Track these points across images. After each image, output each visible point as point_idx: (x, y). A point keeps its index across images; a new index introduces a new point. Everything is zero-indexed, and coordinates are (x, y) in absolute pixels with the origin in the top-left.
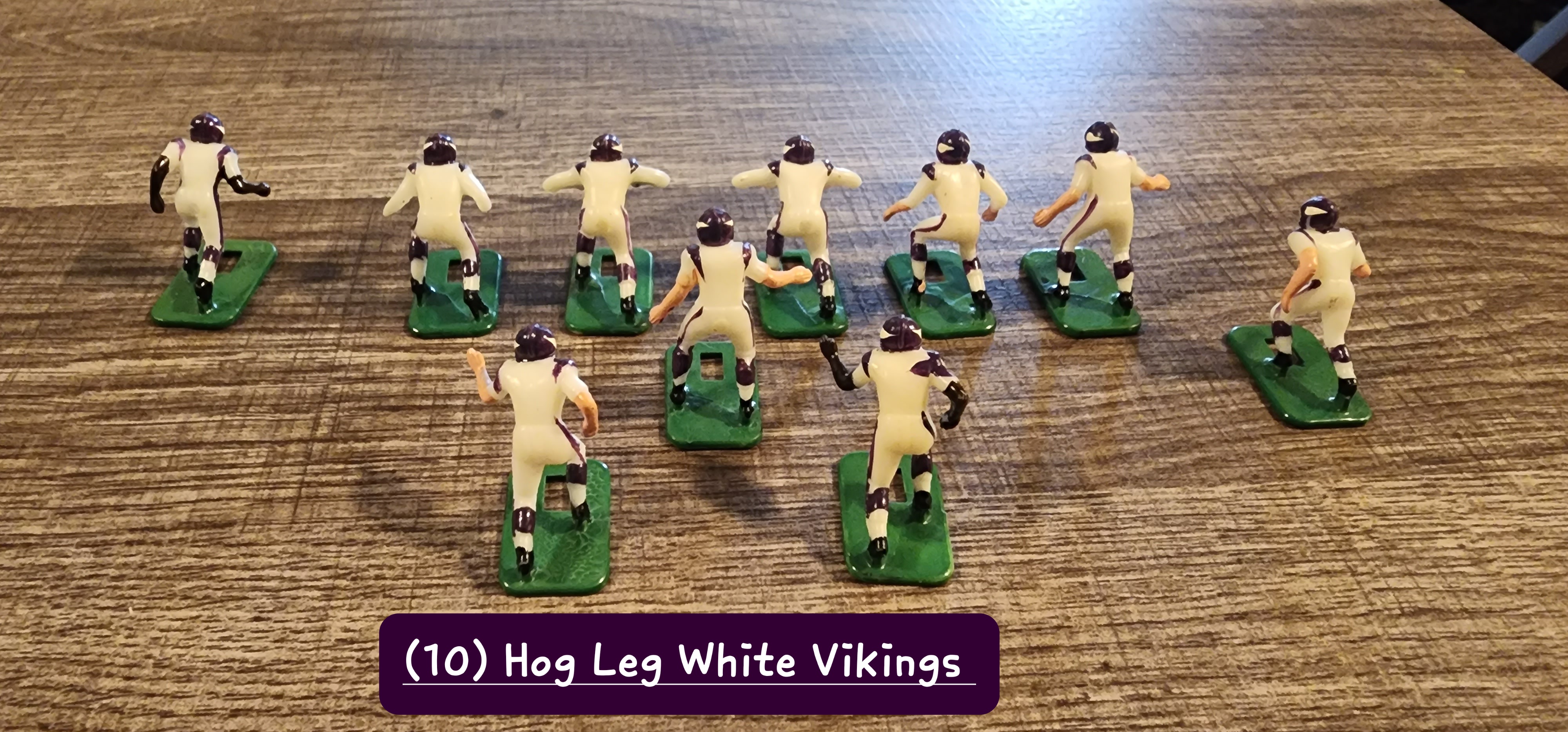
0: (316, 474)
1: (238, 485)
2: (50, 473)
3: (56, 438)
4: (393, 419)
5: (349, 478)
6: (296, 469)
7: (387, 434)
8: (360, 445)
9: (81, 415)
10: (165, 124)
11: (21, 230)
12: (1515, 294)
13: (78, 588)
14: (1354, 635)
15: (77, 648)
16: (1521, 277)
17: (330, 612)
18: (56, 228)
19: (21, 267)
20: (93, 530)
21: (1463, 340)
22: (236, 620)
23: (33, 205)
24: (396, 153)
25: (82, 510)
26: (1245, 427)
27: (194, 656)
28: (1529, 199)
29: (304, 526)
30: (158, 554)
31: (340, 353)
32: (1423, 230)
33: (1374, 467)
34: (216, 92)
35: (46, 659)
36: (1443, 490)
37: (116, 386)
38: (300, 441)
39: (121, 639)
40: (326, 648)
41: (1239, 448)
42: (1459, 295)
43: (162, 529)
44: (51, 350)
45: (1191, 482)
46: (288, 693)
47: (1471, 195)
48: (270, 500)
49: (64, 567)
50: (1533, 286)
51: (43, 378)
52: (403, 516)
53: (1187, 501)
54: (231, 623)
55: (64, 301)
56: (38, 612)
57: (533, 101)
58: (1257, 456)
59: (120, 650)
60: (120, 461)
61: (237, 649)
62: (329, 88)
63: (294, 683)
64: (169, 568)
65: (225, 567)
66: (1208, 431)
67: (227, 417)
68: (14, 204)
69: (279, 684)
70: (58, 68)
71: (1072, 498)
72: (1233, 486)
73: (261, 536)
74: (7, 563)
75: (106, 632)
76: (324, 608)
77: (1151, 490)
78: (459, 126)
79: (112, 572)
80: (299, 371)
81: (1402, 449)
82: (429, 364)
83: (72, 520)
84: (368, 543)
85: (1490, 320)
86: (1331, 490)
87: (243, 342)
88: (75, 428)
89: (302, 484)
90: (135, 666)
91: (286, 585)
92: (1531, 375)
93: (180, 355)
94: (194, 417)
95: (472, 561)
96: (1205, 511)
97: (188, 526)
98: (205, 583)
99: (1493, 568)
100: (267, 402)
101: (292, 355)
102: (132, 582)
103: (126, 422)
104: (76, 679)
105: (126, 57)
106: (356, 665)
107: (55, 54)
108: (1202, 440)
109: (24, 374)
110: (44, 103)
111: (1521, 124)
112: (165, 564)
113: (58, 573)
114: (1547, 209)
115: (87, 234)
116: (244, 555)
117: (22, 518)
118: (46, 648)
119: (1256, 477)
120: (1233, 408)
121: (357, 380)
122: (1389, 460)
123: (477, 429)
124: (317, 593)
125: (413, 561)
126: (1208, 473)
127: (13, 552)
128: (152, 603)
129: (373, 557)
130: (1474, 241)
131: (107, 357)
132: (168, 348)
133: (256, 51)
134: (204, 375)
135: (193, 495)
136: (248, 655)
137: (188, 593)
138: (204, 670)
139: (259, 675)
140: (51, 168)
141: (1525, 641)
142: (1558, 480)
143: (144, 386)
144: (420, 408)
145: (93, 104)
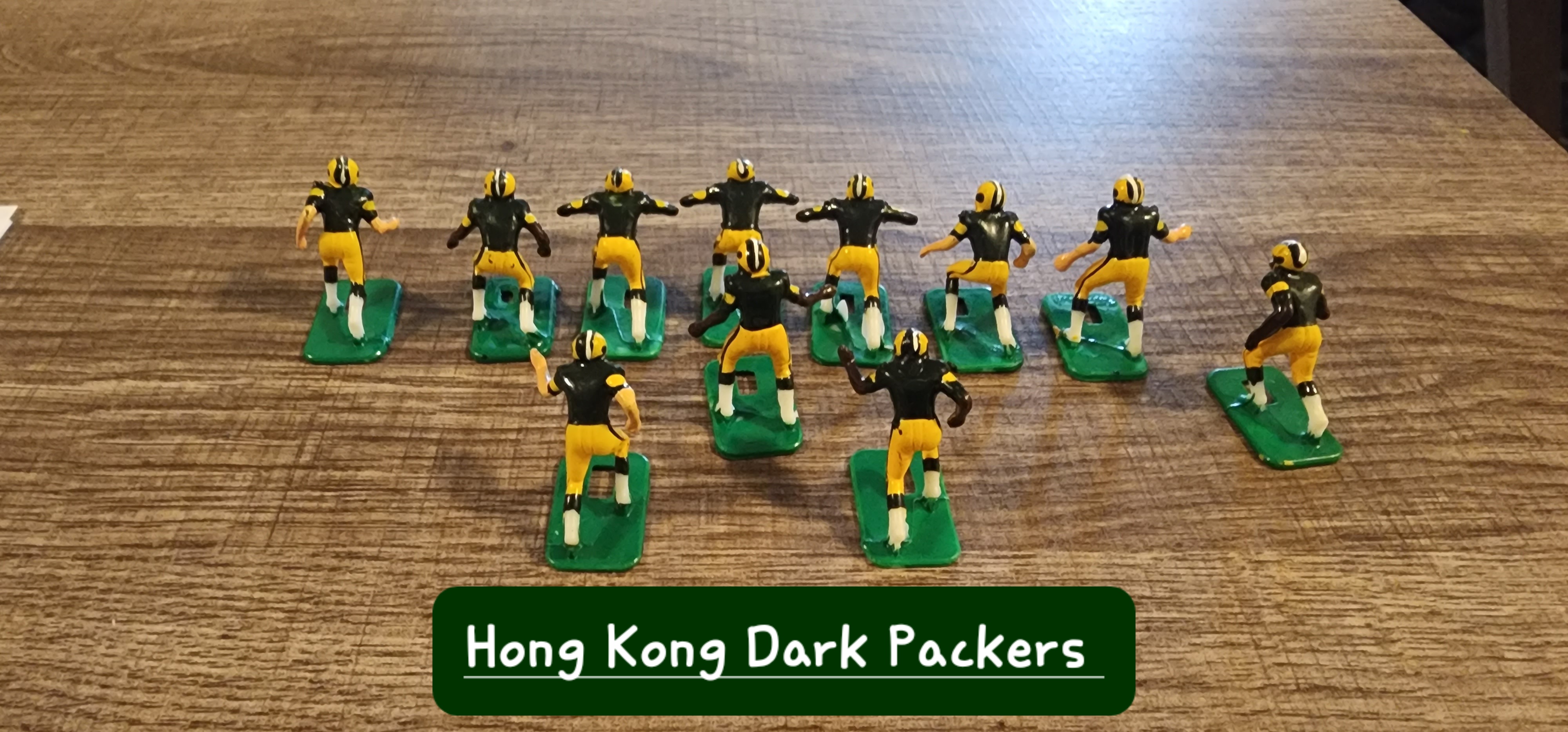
0: (295, 500)
1: (222, 507)
2: (56, 488)
3: (64, 454)
4: (371, 449)
5: (324, 505)
6: (278, 495)
7: (364, 464)
8: (338, 474)
9: (89, 432)
10: (198, 146)
11: (55, 249)
12: (1476, 369)
13: (70, 598)
14: (1247, 708)
15: (62, 656)
16: (1483, 352)
17: (291, 634)
18: (88, 248)
19: (53, 286)
20: (88, 544)
21: (1412, 415)
22: (206, 636)
23: (68, 224)
24: (407, 183)
25: (81, 524)
26: (1178, 494)
27: (165, 669)
28: (1507, 270)
29: (277, 550)
30: (144, 570)
31: (331, 383)
32: (1394, 299)
33: (1298, 541)
34: (248, 116)
35: (35, 664)
36: (1362, 568)
37: (126, 406)
38: (284, 466)
39: (102, 649)
40: (283, 667)
41: (1169, 515)
42: (1416, 367)
43: (150, 546)
44: (69, 368)
45: (1116, 548)
46: (244, 709)
47: (1450, 263)
48: (249, 524)
49: (60, 578)
50: (1493, 361)
51: (59, 395)
52: (368, 544)
53: (1107, 566)
54: (202, 640)
55: (86, 320)
56: (33, 619)
57: (543, 134)
58: (1185, 524)
59: (101, 660)
60: (119, 479)
61: (203, 664)
62: (353, 115)
63: (250, 699)
64: (152, 584)
65: (202, 586)
66: (1141, 496)
67: (221, 441)
68: (51, 222)
69: (237, 699)
70: (107, 87)
71: (997, 557)
72: (1155, 554)
73: (237, 557)
74: (10, 572)
75: (89, 642)
76: (286, 630)
77: (1074, 553)
78: (470, 157)
79: (101, 585)
80: (291, 398)
81: (1328, 524)
82: (411, 396)
83: (72, 534)
84: (333, 569)
85: (1443, 395)
86: (1250, 562)
87: (243, 368)
88: (83, 444)
89: (281, 509)
90: (112, 675)
91: (254, 605)
92: (1472, 454)
93: (183, 378)
94: (191, 439)
95: (426, 591)
96: (1123, 577)
97: (173, 544)
98: (182, 599)
99: (1395, 648)
100: (259, 428)
101: (286, 382)
102: (118, 596)
103: (129, 441)
104: (59, 685)
105: (170, 78)
106: (307, 685)
107: (104, 72)
108: (1133, 506)
109: (43, 391)
110: (89, 122)
111: (1515, 189)
112: (148, 580)
113: (52, 584)
114: (1524, 281)
115: (114, 255)
116: (220, 575)
117: (26, 530)
118: (35, 654)
119: (1179, 545)
120: (1170, 474)
121: (343, 410)
122: (1314, 534)
123: (447, 462)
124: (281, 615)
125: (372, 589)
126: (1133, 539)
127: (16, 561)
128: (133, 616)
129: (336, 583)
130: (1443, 312)
131: (119, 377)
132: (174, 370)
133: (291, 75)
134: (204, 398)
135: (181, 515)
136: (213, 671)
137: (167, 609)
138: (172, 683)
139: (221, 690)
140: (88, 187)
141: (1413, 724)
142: (1479, 563)
143: (149, 406)
144: (398, 439)
145: (134, 125)
